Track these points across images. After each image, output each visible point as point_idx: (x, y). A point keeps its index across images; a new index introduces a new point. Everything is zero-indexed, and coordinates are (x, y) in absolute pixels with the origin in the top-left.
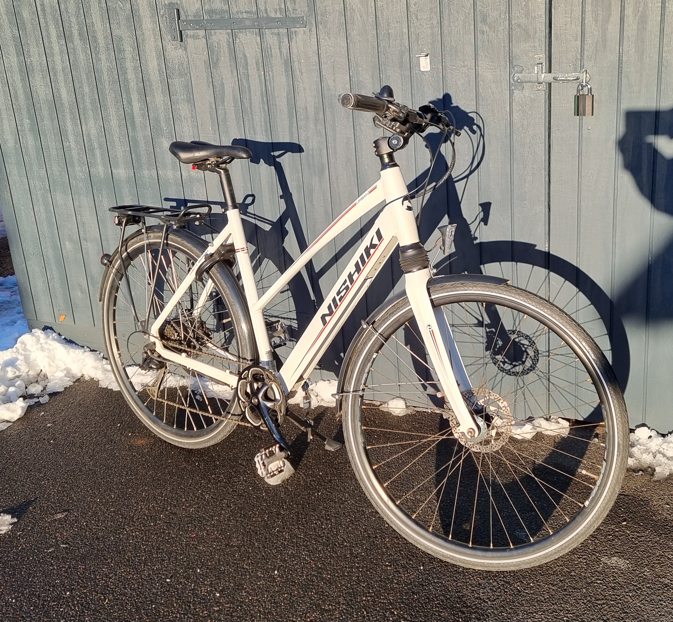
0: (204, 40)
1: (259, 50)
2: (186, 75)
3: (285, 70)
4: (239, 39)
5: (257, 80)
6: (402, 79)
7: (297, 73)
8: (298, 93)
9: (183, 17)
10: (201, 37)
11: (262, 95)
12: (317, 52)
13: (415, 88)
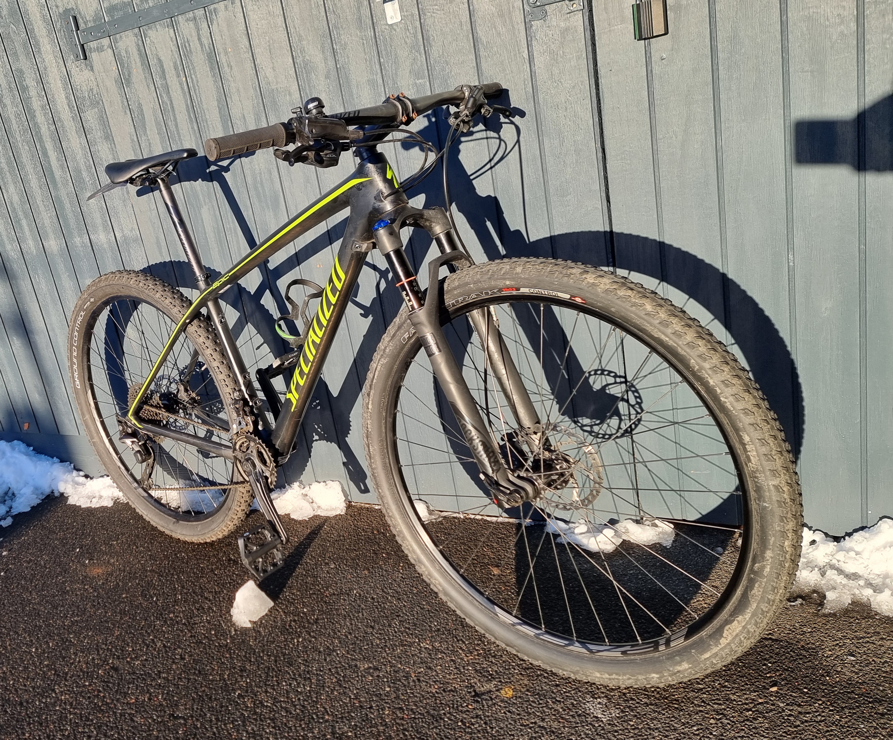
0: (110, 51)
1: (175, 49)
2: (98, 103)
3: (210, 67)
4: (150, 37)
5: (179, 91)
6: (363, 44)
7: (226, 69)
8: (231, 98)
9: (82, 26)
10: (105, 47)
11: (188, 111)
12: (246, 32)
13: (384, 53)
